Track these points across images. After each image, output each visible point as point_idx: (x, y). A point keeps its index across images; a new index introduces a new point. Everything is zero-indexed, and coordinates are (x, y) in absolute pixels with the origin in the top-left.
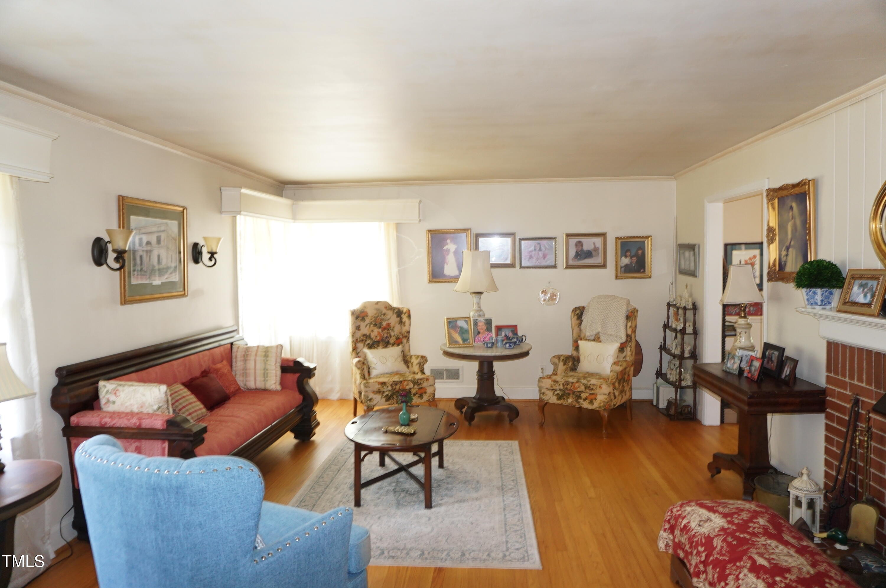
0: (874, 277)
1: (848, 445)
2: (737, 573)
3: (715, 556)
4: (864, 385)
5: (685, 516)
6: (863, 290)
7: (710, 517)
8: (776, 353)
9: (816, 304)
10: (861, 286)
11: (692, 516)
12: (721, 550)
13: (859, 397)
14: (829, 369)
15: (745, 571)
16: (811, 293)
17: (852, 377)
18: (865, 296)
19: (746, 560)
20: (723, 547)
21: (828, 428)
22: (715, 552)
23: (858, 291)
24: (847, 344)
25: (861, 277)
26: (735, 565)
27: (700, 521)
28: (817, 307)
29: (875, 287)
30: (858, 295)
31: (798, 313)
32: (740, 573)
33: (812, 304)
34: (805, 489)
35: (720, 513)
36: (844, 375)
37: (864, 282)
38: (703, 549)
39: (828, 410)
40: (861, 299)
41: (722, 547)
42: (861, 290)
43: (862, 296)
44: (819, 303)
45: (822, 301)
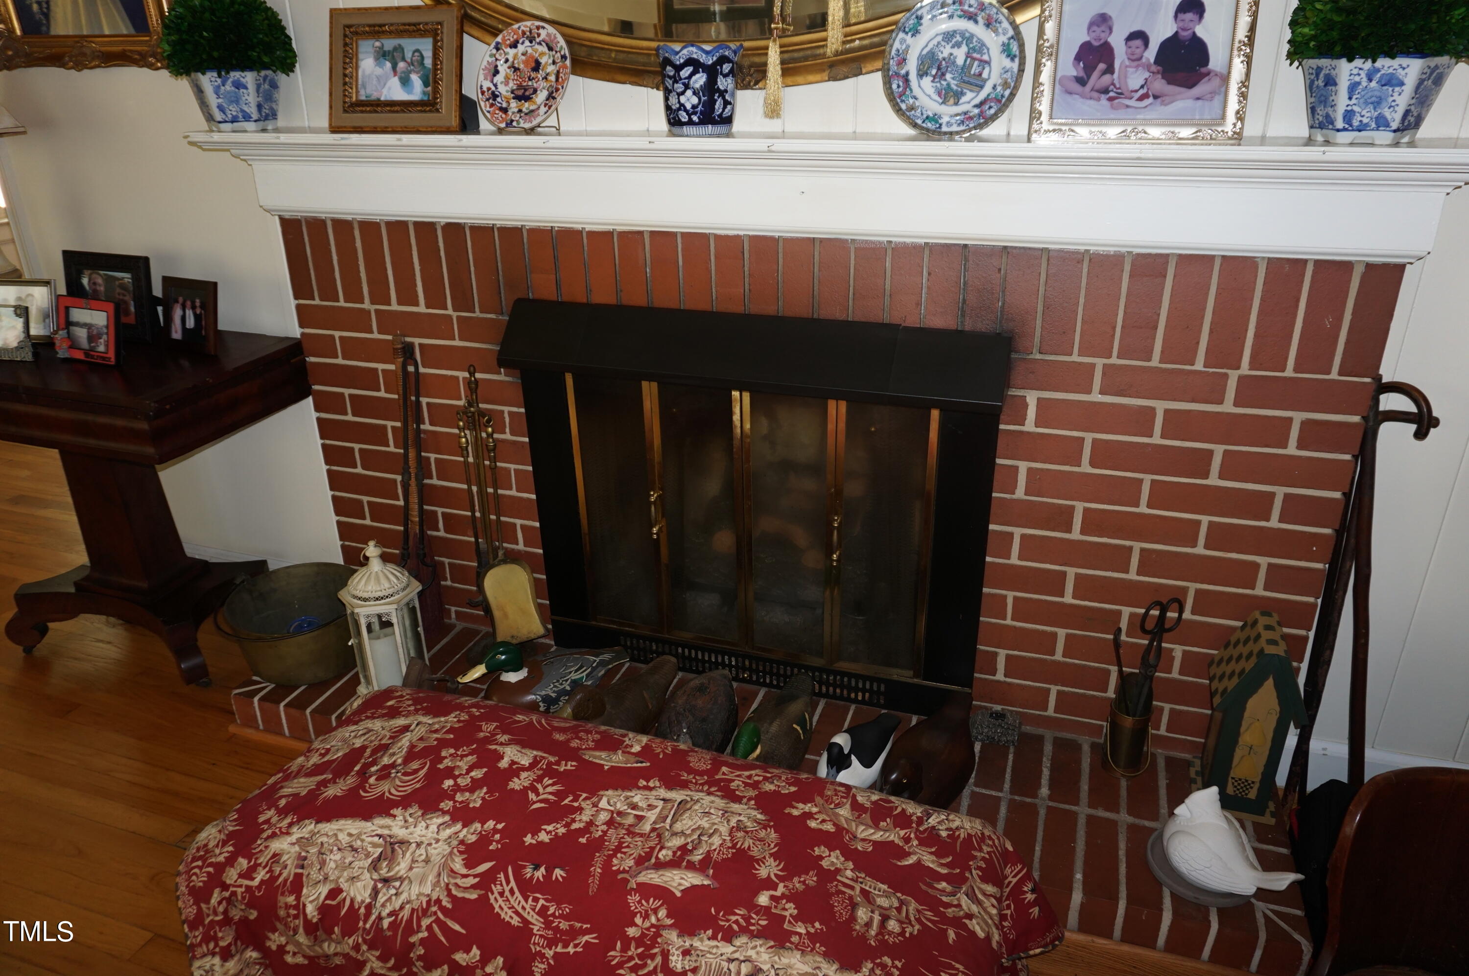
0: (413, 30)
1: (412, 454)
2: (659, 959)
3: (549, 953)
4: (422, 308)
5: (298, 877)
6: (394, 68)
7: (386, 832)
8: (126, 277)
9: (247, 117)
10: (382, 55)
11: (323, 863)
12: (548, 925)
13: (408, 339)
14: (300, 288)
15: (673, 939)
16: (229, 87)
17: (380, 295)
18: (405, 81)
19: (639, 902)
20: (544, 909)
21: (326, 429)
22: (537, 944)
23: (379, 71)
24: (349, 217)
25: (376, 31)
26: (627, 942)
27: (375, 866)
28: (250, 126)
29: (428, 54)
30: (382, 81)
31: (195, 149)
32: (666, 955)
33: (234, 120)
34: (390, 591)
35: (405, 802)
36: (354, 295)
37: (389, 44)
38: (475, 952)
39: (316, 387)
40: (394, 91)
41: (542, 912)
42: (388, 65)
43: (395, 82)
44: (255, 116)
45: (259, 107)
